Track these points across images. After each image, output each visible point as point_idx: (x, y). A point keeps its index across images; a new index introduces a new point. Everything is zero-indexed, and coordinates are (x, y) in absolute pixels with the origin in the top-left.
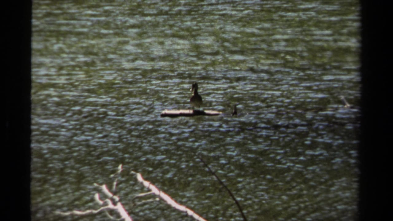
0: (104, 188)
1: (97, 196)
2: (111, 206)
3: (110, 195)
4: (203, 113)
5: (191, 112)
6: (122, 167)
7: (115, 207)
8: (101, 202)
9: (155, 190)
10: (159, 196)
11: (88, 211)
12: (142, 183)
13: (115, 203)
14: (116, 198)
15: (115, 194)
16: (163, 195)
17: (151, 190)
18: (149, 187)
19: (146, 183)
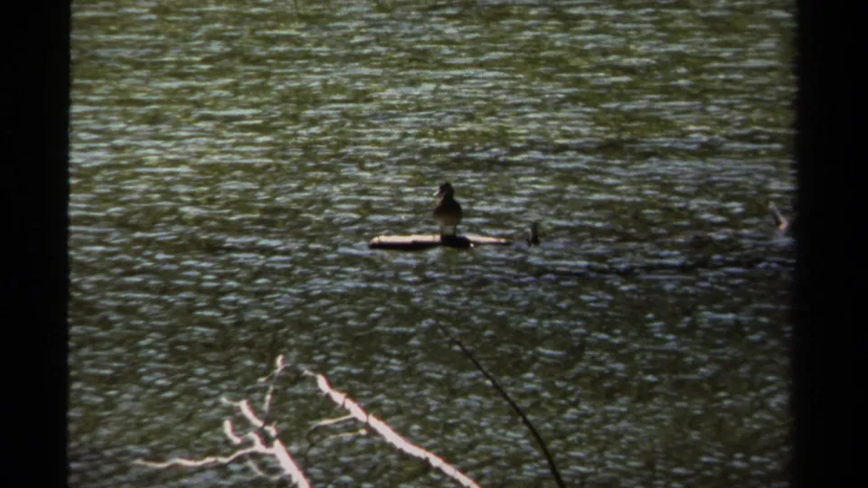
0: (244, 406)
1: (227, 427)
2: (259, 447)
3: (258, 423)
5: (437, 238)
6: (284, 361)
7: (269, 451)
8: (237, 441)
9: (356, 411)
10: (367, 426)
11: (208, 460)
12: (328, 397)
13: (267, 441)
14: (272, 431)
15: (268, 421)
16: (375, 423)
17: (348, 412)
18: (343, 406)
19: (338, 397)
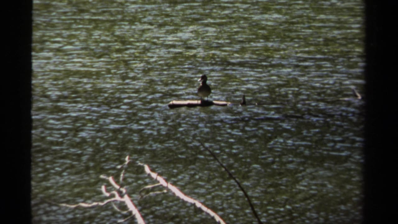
0: (111, 179)
1: (103, 189)
2: (117, 198)
3: (117, 187)
4: (211, 104)
5: (199, 102)
6: (129, 159)
7: (122, 200)
8: (107, 195)
9: (162, 181)
10: (167, 188)
11: (95, 204)
12: (149, 175)
13: (121, 195)
14: (123, 190)
15: (122, 186)
16: (171, 187)
17: (158, 182)
18: (156, 179)
19: (154, 175)
